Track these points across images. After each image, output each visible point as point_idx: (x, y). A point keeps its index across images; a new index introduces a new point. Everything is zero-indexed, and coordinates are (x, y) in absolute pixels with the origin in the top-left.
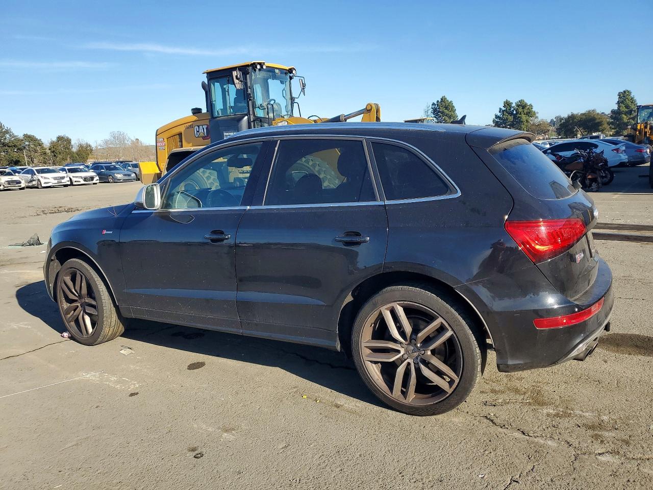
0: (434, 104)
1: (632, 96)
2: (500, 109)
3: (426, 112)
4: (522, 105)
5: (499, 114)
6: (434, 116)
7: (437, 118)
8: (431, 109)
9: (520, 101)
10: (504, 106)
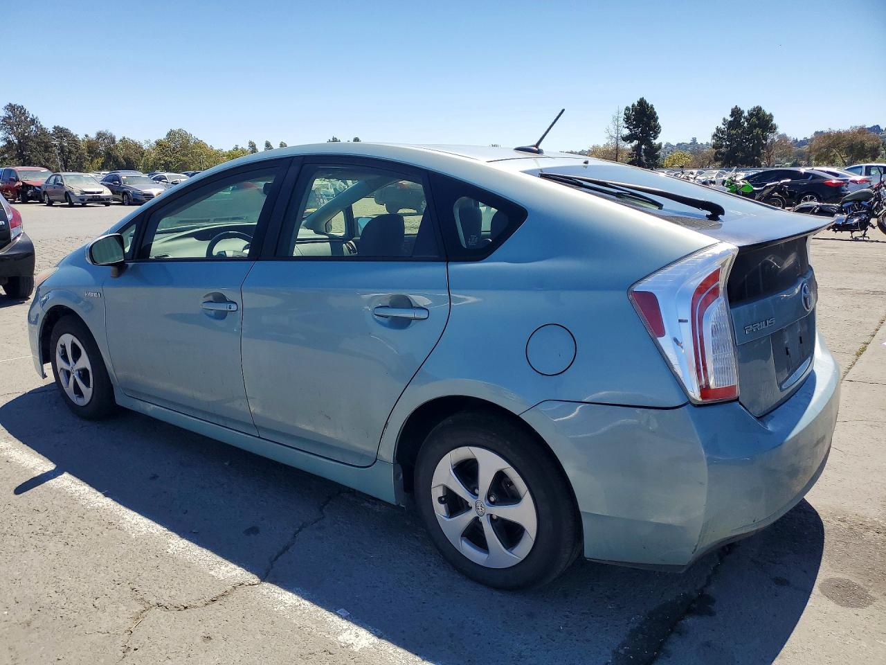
0: (627, 109)
2: (724, 119)
3: (616, 120)
4: (758, 114)
5: (723, 127)
6: (626, 126)
7: (630, 130)
8: (622, 116)
9: (754, 110)
10: (732, 116)
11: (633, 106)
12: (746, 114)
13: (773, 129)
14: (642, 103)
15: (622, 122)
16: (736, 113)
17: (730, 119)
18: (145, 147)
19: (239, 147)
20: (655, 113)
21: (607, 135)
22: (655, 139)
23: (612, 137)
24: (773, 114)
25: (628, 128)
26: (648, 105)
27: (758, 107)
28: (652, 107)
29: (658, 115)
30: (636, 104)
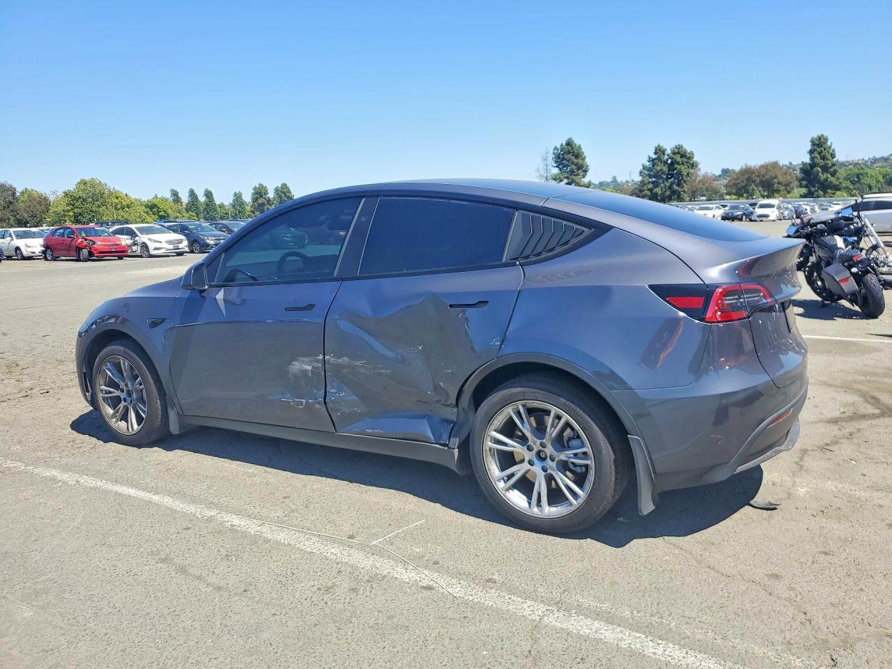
0: (556, 148)
1: (829, 143)
2: (649, 156)
3: (545, 159)
4: (680, 152)
5: (648, 164)
6: (556, 165)
7: (560, 169)
8: (551, 156)
9: (676, 147)
10: (656, 153)
11: (562, 145)
12: (668, 152)
13: (694, 166)
14: (569, 143)
15: (551, 162)
16: (659, 151)
17: (654, 156)
18: (52, 198)
19: (159, 196)
20: (583, 153)
21: (537, 174)
22: (584, 177)
23: (542, 176)
24: (694, 152)
25: (557, 167)
26: (576, 145)
27: (679, 145)
28: (580, 147)
29: (585, 154)
30: (564, 144)
